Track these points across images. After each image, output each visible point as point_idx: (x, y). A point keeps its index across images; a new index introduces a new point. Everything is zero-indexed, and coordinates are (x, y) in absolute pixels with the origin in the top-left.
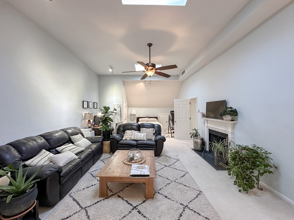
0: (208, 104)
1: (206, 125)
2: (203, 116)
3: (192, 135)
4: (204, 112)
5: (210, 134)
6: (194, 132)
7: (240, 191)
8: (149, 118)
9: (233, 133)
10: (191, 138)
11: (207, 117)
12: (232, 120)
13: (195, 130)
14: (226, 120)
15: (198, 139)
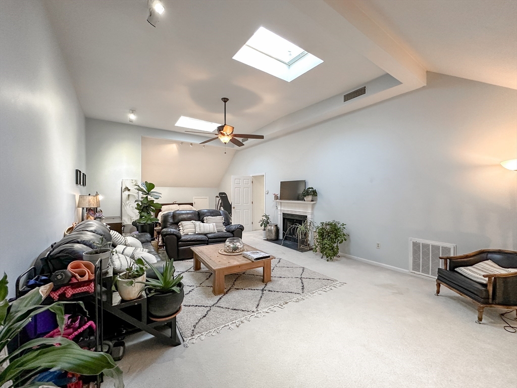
0: (283, 184)
1: (279, 208)
2: (276, 198)
3: (262, 224)
4: (278, 193)
5: (284, 219)
6: (264, 218)
7: (328, 261)
8: (179, 204)
9: (312, 214)
10: (261, 226)
11: (281, 199)
12: (312, 201)
13: (266, 216)
14: (308, 201)
15: (271, 226)
